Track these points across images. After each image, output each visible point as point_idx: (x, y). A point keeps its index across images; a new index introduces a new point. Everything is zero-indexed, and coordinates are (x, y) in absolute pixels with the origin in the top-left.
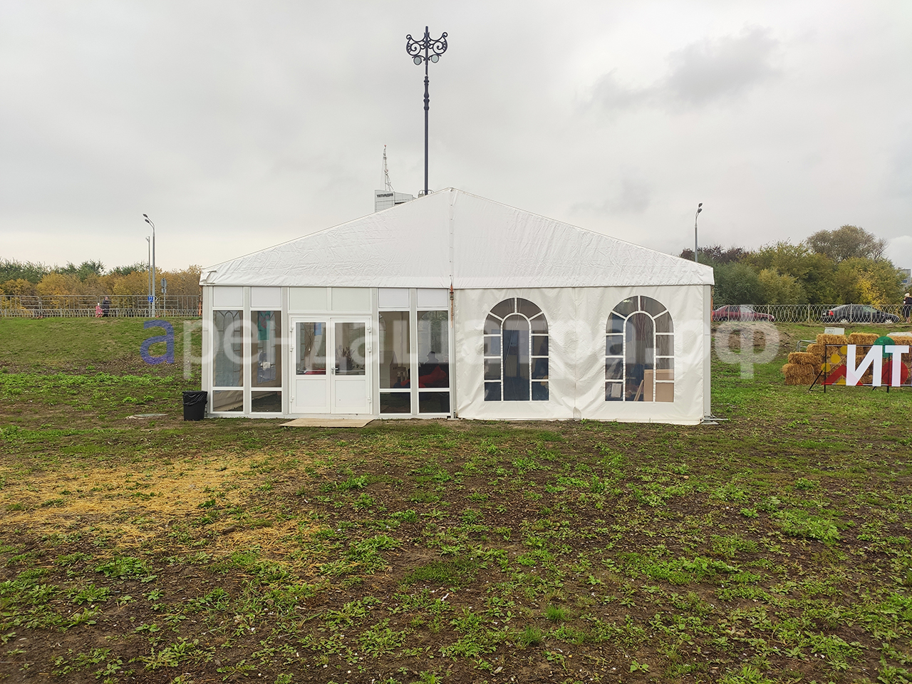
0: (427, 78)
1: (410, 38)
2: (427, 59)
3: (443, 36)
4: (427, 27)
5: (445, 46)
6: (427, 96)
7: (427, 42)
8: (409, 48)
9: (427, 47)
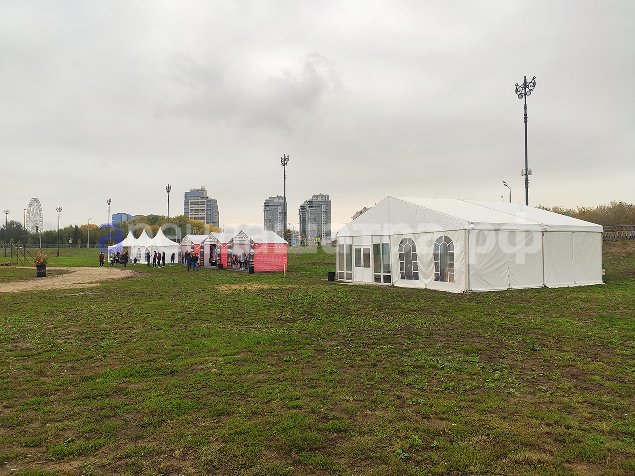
0: (526, 105)
1: (518, 85)
2: (526, 94)
3: (533, 79)
4: (525, 77)
5: (534, 84)
6: (526, 115)
7: (525, 85)
8: (517, 91)
9: (525, 88)
